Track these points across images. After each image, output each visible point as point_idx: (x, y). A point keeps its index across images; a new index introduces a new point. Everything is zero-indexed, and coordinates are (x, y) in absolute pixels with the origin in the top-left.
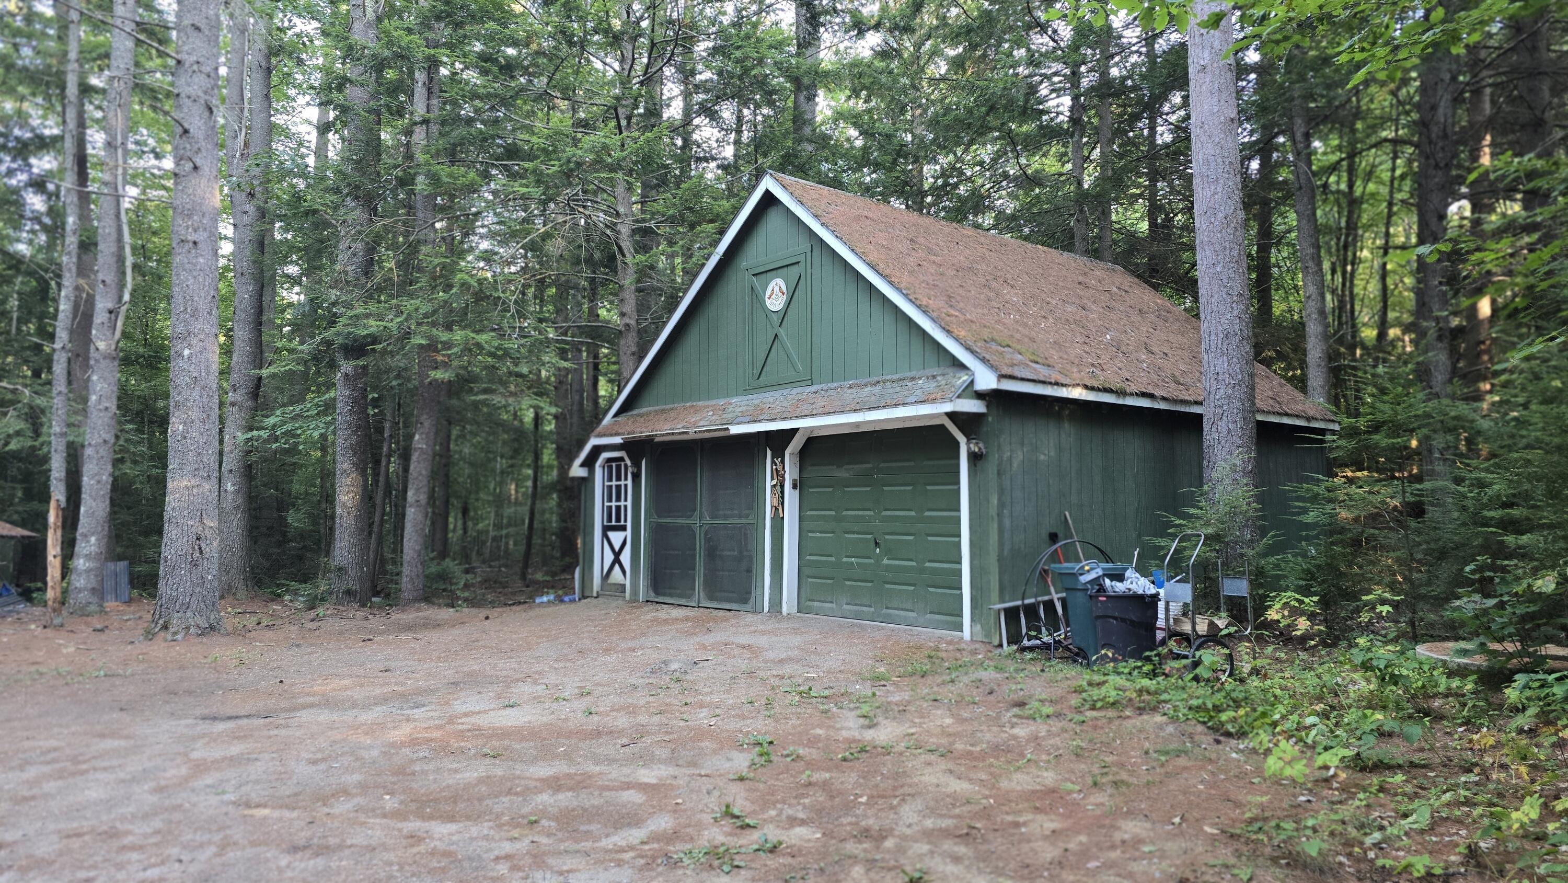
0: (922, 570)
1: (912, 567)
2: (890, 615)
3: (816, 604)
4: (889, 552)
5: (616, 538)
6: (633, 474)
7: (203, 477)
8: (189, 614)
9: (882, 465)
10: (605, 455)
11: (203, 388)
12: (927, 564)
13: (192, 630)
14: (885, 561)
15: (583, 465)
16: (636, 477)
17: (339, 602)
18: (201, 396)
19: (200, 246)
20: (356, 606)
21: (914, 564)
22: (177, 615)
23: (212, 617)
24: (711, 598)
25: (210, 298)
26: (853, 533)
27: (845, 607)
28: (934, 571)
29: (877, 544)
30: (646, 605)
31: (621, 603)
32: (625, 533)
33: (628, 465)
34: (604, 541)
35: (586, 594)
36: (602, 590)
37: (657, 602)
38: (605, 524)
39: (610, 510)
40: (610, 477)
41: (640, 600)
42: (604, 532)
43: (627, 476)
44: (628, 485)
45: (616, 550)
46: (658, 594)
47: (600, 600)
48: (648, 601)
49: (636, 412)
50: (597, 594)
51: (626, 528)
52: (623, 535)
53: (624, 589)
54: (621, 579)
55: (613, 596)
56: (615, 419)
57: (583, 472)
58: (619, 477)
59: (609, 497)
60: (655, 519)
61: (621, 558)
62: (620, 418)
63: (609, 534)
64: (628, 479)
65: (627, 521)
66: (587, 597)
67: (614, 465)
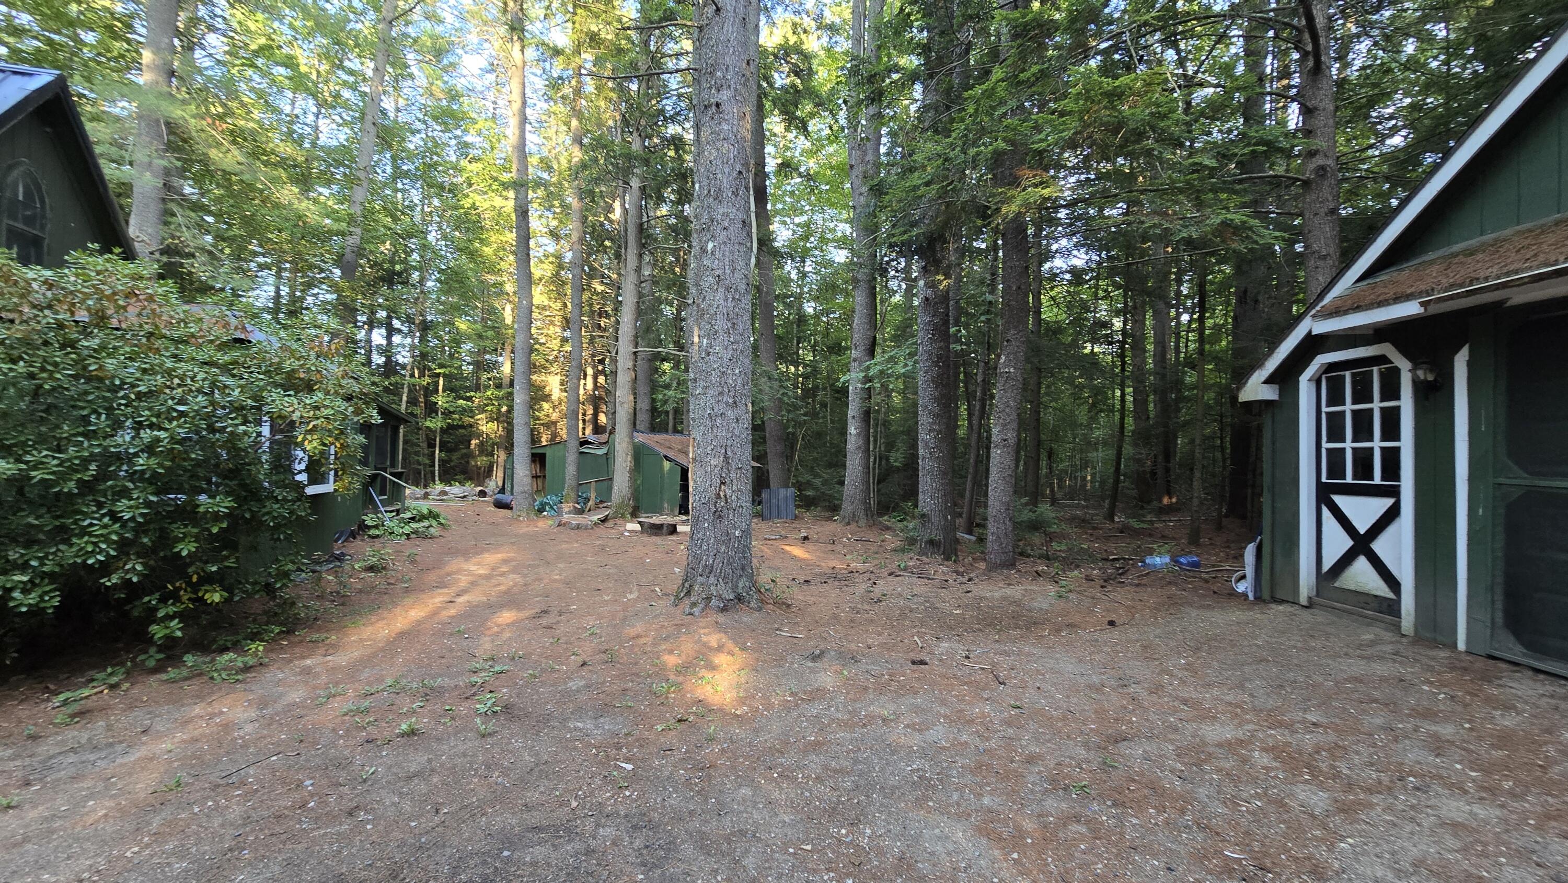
5: (1362, 510)
6: (1417, 387)
7: (727, 403)
8: (712, 580)
10: (1322, 359)
11: (728, 289)
13: (714, 602)
15: (1268, 381)
16: (1432, 394)
17: (922, 553)
18: (726, 300)
19: (723, 107)
20: (939, 558)
22: (700, 579)
23: (741, 585)
25: (735, 174)
30: (1480, 664)
31: (1387, 636)
32: (1389, 502)
33: (1397, 371)
34: (1326, 512)
35: (1279, 595)
36: (1318, 595)
37: (1537, 671)
38: (1324, 480)
39: (1336, 457)
40: (1336, 397)
41: (1461, 646)
42: (1324, 495)
43: (1391, 390)
44: (1398, 408)
45: (1362, 530)
46: (1533, 647)
47: (1319, 616)
48: (1491, 657)
49: (1431, 256)
50: (1303, 600)
51: (1394, 492)
52: (1382, 504)
53: (1392, 608)
54: (1376, 585)
55: (1350, 613)
56: (1365, 283)
57: (1269, 393)
58: (1363, 394)
59: (1336, 434)
60: (1519, 479)
61: (1379, 546)
62: (1383, 277)
63: (1339, 499)
64: (1398, 398)
65: (1398, 478)
66: (1282, 602)
67: (1348, 375)
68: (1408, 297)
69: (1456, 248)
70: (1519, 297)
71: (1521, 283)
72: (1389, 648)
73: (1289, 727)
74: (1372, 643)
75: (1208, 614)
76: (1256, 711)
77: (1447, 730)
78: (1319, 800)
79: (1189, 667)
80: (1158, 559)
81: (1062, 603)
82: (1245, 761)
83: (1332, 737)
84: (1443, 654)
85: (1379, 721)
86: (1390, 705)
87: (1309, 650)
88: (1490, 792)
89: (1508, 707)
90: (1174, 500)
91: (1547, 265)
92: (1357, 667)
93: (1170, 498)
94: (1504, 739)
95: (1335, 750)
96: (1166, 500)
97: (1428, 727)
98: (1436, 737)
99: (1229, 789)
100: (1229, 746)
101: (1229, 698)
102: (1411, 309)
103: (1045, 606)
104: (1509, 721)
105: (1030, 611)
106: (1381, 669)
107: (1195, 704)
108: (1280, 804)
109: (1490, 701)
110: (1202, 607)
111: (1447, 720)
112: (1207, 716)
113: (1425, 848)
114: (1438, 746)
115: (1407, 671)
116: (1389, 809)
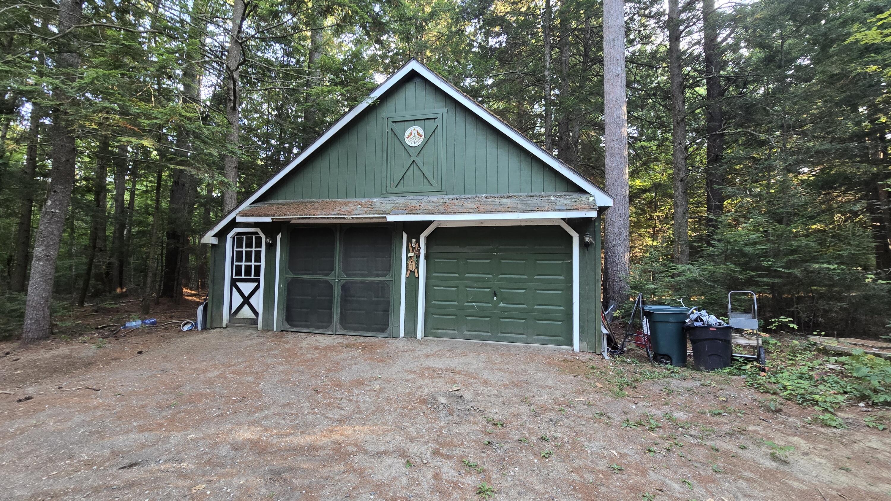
0: (533, 310)
1: (525, 309)
2: (505, 337)
3: (440, 331)
4: (504, 299)
5: (247, 288)
6: (267, 244)
9: (501, 247)
10: (236, 230)
12: (536, 307)
14: (501, 305)
15: (214, 236)
16: (271, 247)
21: (525, 306)
24: (346, 329)
26: (474, 288)
27: (466, 332)
28: (543, 311)
29: (495, 295)
30: (280, 333)
31: (253, 332)
32: (256, 284)
33: (261, 238)
34: (234, 289)
35: (214, 325)
36: (229, 322)
37: (292, 332)
38: (234, 277)
39: (239, 268)
40: (240, 245)
41: (275, 330)
42: (234, 283)
43: (259, 245)
44: (261, 251)
45: (246, 295)
46: (292, 325)
47: (230, 330)
48: (282, 331)
49: (273, 202)
50: (224, 325)
51: (258, 281)
52: (254, 285)
53: (254, 322)
54: (251, 315)
55: (241, 327)
56: (253, 205)
57: (215, 241)
58: (249, 245)
59: (239, 259)
60: (291, 275)
61: (252, 301)
62: (259, 205)
63: (239, 284)
64: (261, 247)
65: (259, 276)
66: (215, 328)
67: (245, 237)
68: (268, 216)
69: (280, 201)
70: (293, 222)
71: (295, 219)
72: (255, 335)
73: (234, 365)
74: (250, 335)
75: (185, 339)
76: (222, 364)
77: (276, 352)
78: (251, 379)
79: (189, 359)
80: (134, 323)
81: (102, 350)
82: (226, 378)
83: (248, 364)
84: (270, 333)
85: (259, 355)
86: (261, 350)
87: (231, 342)
88: (287, 362)
89: (287, 342)
90: (124, 290)
91: (300, 215)
92: (249, 343)
93: (122, 289)
94: (288, 350)
95: (250, 366)
96: (119, 290)
97: (271, 353)
98: (274, 354)
99: (226, 386)
100: (219, 376)
101: (211, 363)
102: (268, 219)
103: (91, 354)
104: (288, 346)
105: (81, 359)
106: (255, 342)
107: (200, 369)
108: (242, 383)
109: (283, 342)
110: (180, 337)
111: (275, 349)
112: (205, 371)
113: (278, 378)
114: (275, 356)
115: (262, 340)
116: (268, 374)
